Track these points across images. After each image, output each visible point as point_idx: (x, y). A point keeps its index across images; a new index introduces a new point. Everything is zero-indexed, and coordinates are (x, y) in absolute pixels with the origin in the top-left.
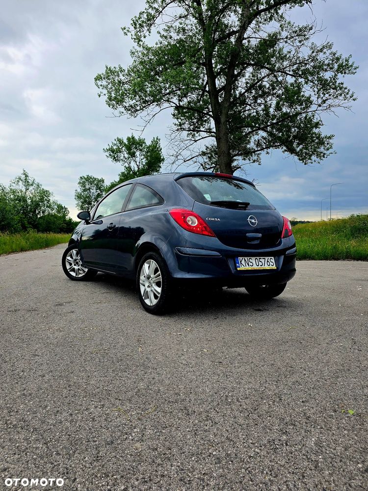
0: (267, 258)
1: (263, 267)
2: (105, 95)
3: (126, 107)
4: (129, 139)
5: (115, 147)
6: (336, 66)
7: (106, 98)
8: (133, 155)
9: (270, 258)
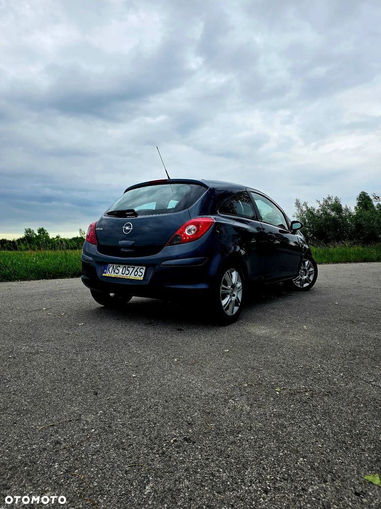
1: (128, 277)
9: (140, 267)
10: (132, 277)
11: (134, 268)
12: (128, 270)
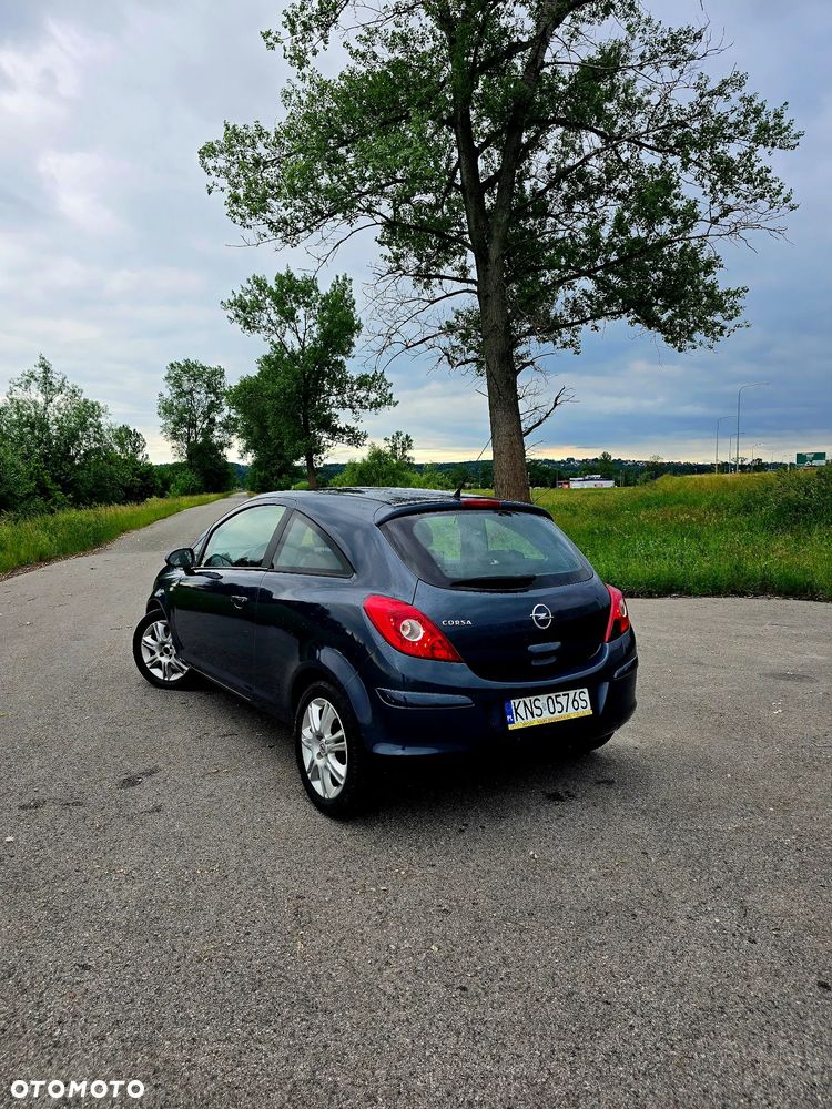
0: (571, 693)
1: (564, 716)
2: (222, 190)
3: (271, 223)
4: (279, 278)
5: (248, 298)
6: (753, 127)
7: (225, 196)
8: (289, 316)
9: (578, 691)
10: (572, 714)
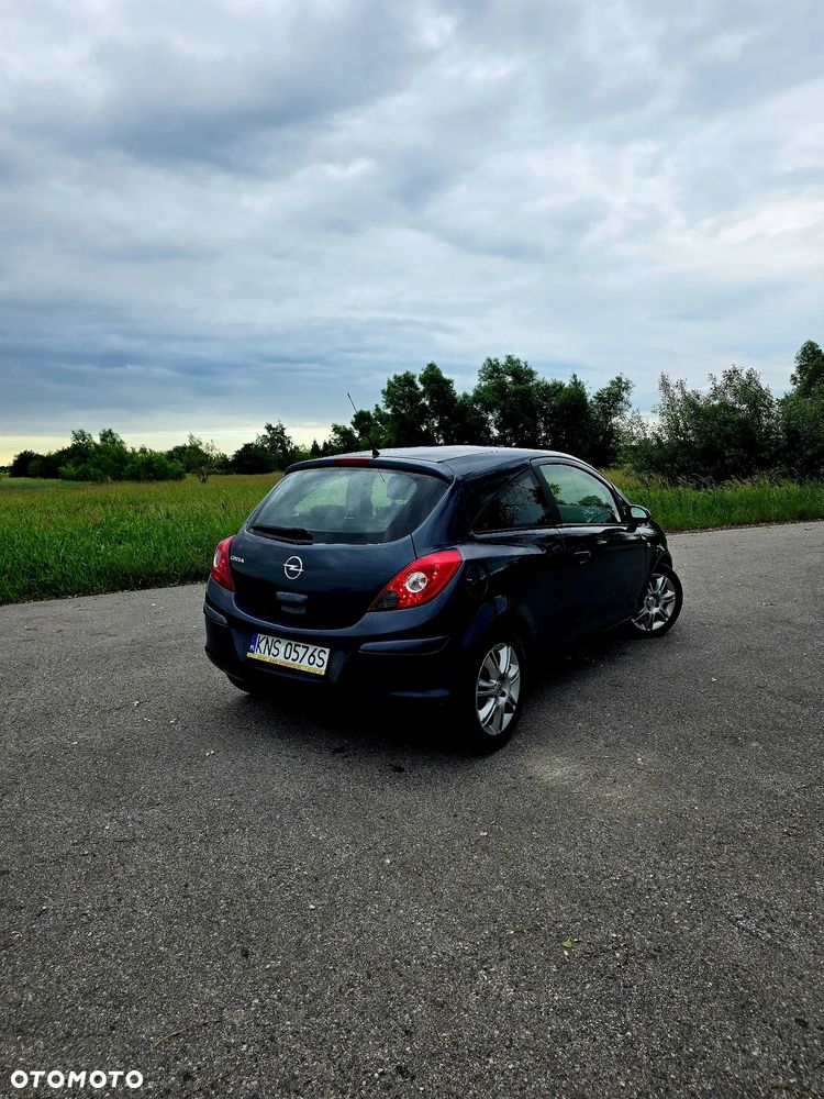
0: (312, 648)
1: (296, 665)
9: (319, 649)
10: (304, 666)
11: (308, 648)
12: (295, 651)
